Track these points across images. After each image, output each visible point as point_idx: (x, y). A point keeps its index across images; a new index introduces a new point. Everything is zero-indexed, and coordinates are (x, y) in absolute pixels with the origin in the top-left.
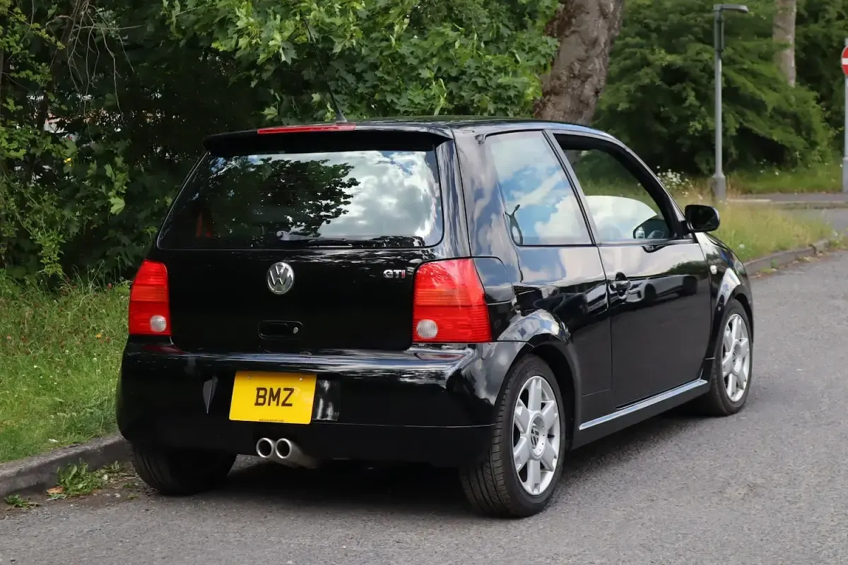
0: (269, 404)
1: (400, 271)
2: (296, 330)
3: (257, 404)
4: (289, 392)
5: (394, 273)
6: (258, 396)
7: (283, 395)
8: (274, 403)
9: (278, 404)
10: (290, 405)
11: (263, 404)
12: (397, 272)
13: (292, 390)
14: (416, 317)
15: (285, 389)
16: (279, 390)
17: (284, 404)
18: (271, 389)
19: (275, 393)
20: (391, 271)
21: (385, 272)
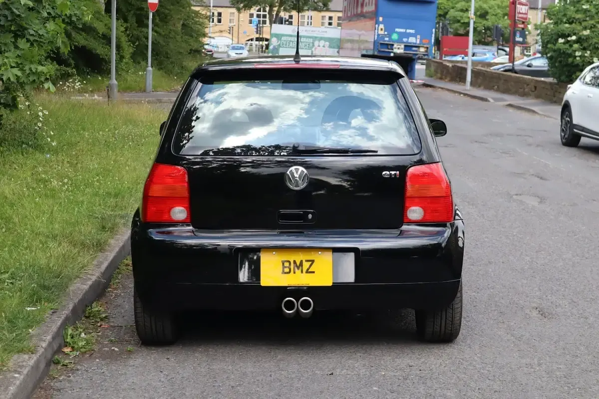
0: (294, 273)
1: (395, 172)
2: (310, 216)
3: (284, 273)
4: (310, 263)
5: (391, 174)
6: (284, 267)
7: (306, 265)
8: (298, 272)
9: (302, 272)
10: (314, 272)
11: (289, 272)
12: (393, 173)
13: (313, 261)
14: (407, 205)
15: (307, 261)
16: (301, 262)
17: (307, 272)
18: (295, 262)
19: (298, 264)
20: (388, 173)
21: (384, 173)
